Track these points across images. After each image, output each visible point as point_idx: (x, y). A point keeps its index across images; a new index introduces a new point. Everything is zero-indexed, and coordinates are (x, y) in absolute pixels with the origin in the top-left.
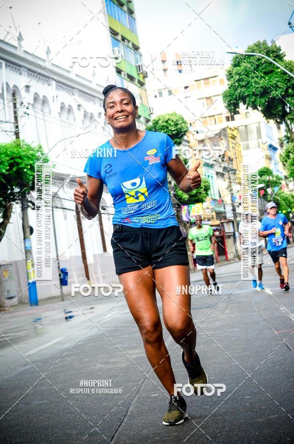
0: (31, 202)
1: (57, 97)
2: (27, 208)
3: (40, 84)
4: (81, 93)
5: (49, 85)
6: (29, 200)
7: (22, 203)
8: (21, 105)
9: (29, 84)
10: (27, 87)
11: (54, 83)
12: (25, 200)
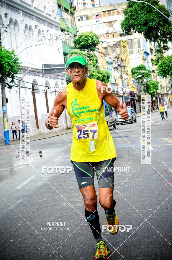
0: (7, 84)
1: (23, 20)
2: (5, 87)
3: (13, 12)
4: (37, 19)
5: (18, 13)
6: (6, 82)
7: (1, 84)
8: (3, 26)
9: (7, 13)
10: (6, 15)
11: (22, 12)
12: (4, 82)
